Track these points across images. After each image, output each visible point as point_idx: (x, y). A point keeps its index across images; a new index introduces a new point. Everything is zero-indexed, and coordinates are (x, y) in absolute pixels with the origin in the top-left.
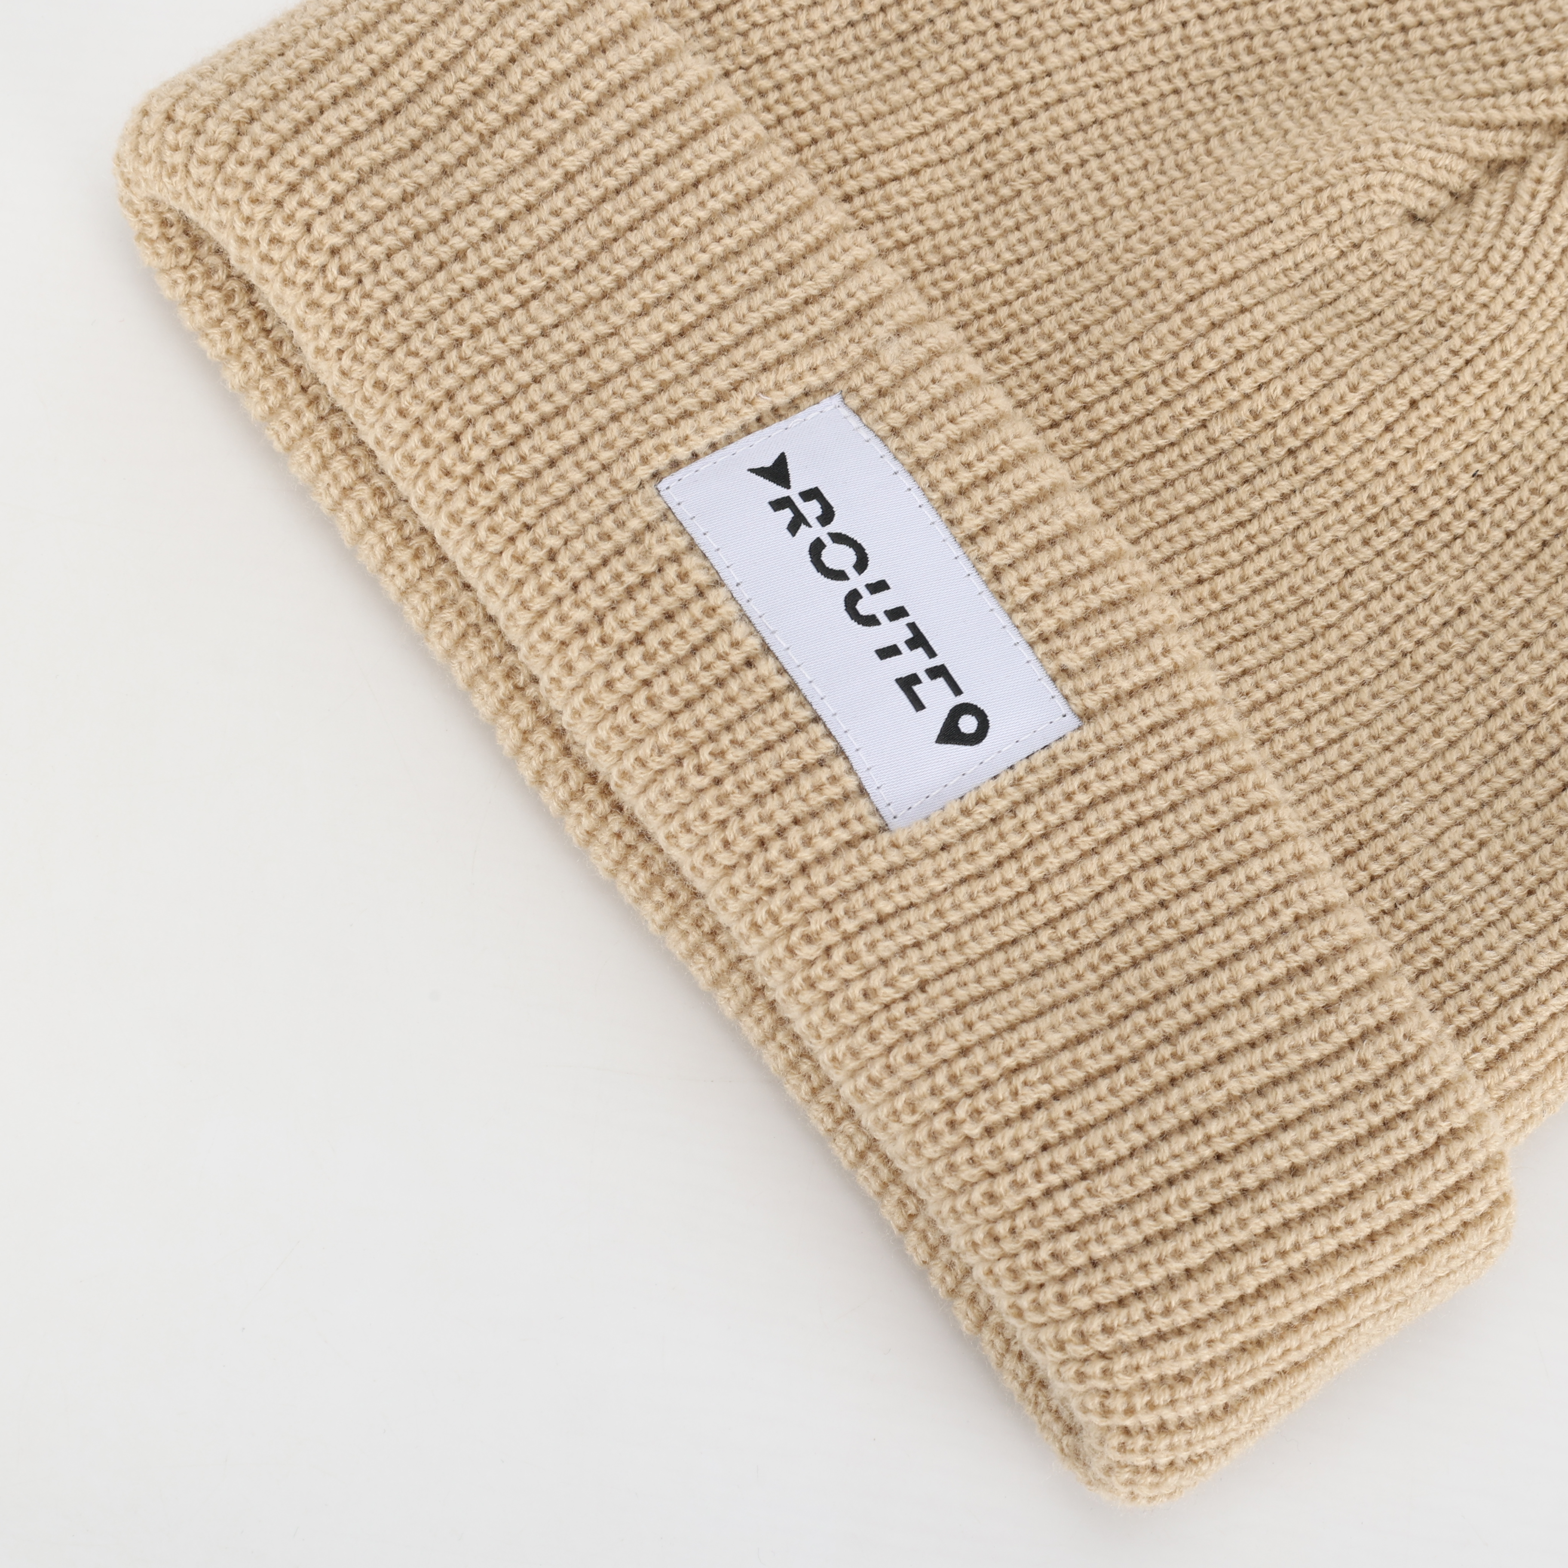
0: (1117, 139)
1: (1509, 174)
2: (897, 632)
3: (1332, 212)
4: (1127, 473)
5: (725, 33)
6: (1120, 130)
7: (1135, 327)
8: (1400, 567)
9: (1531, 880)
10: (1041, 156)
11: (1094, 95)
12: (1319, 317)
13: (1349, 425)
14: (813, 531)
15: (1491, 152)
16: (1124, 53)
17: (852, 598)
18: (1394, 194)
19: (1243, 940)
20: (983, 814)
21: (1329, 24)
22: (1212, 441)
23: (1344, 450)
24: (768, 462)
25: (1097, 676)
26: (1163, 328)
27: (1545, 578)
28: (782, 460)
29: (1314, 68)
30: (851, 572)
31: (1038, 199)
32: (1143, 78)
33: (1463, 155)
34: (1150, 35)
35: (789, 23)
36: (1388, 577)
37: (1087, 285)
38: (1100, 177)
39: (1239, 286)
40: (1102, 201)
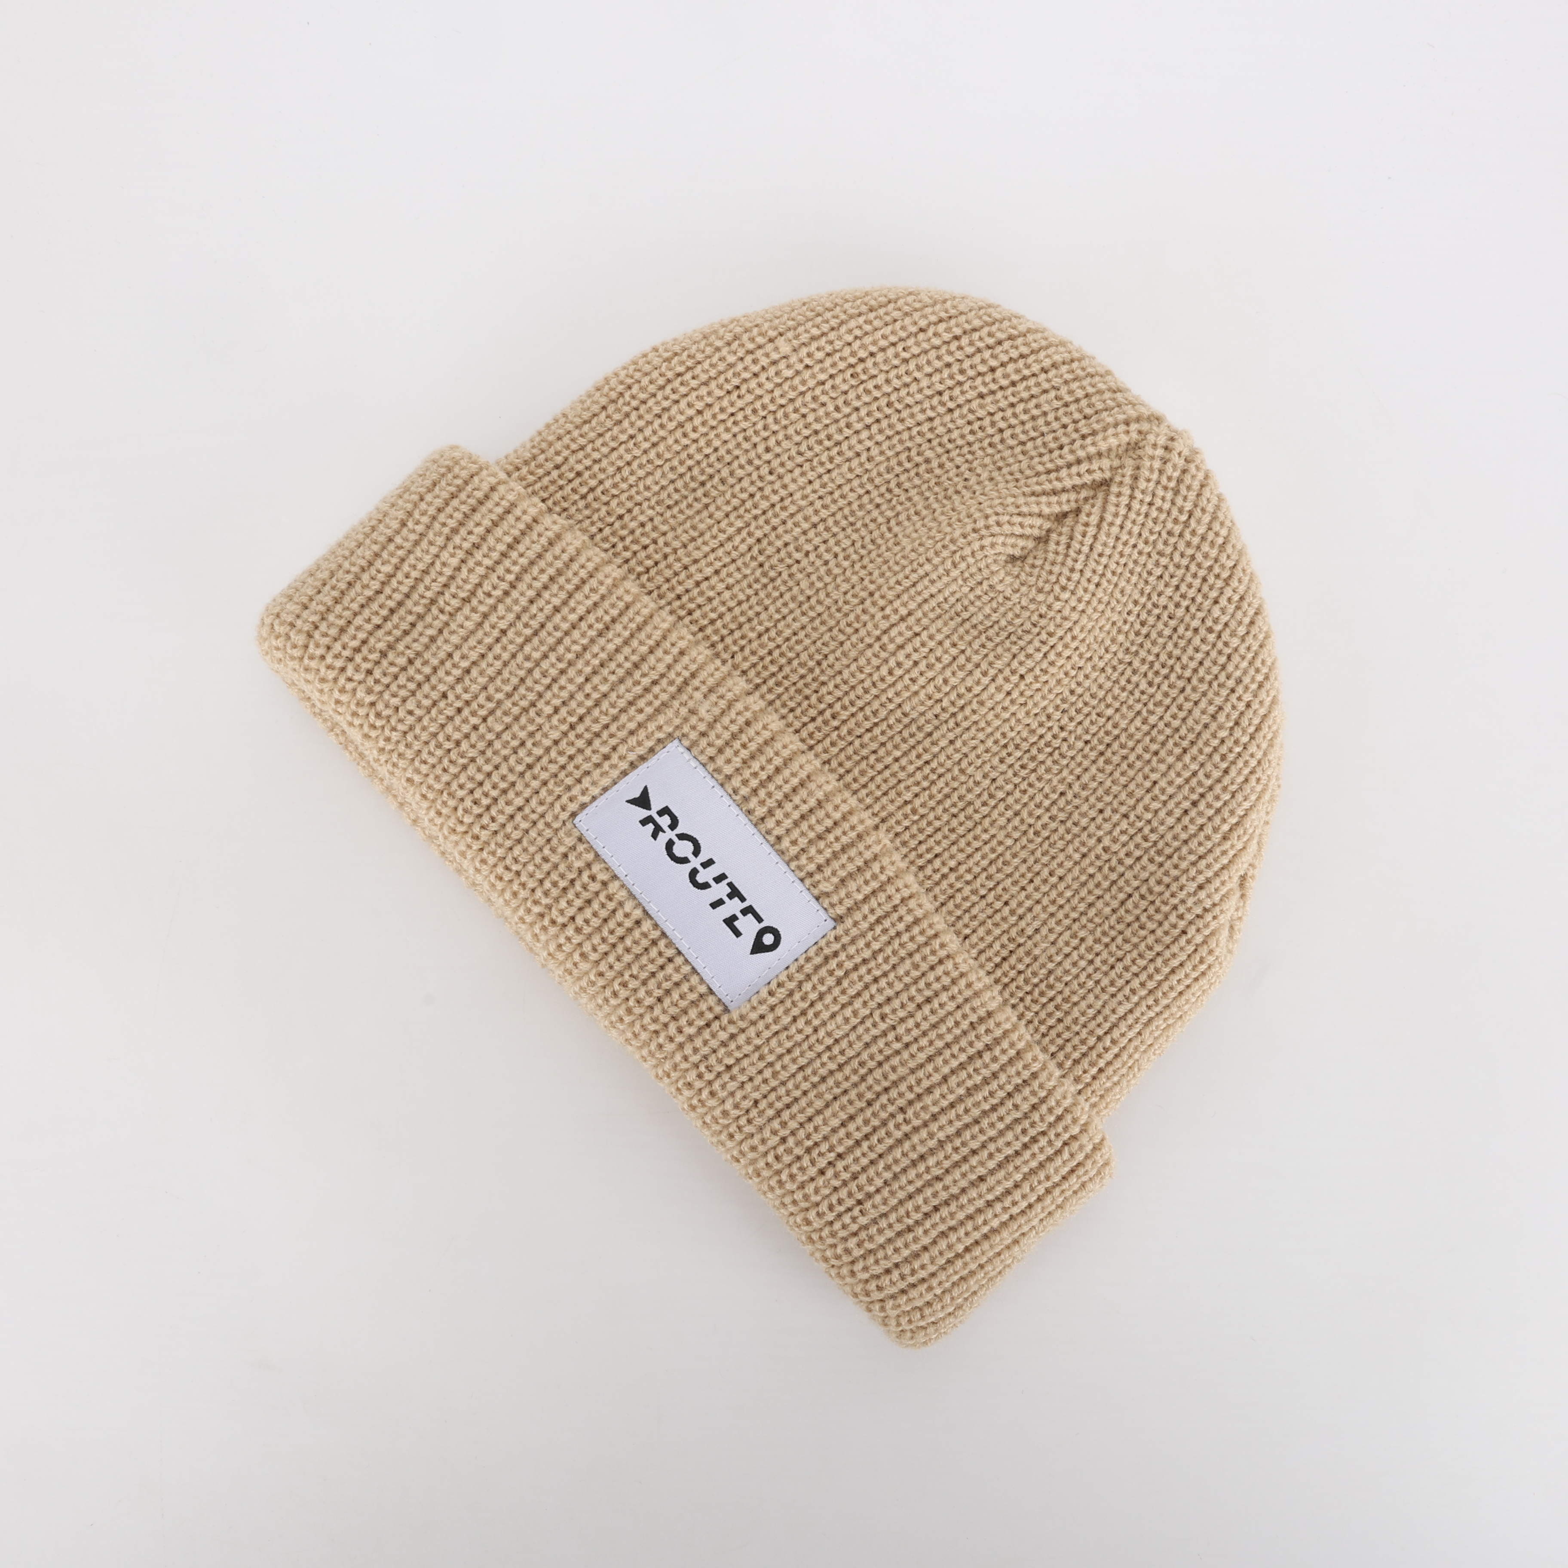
0: (835, 529)
1: (1069, 521)
2: (721, 890)
3: (962, 566)
4: (857, 743)
5: (596, 505)
6: (836, 523)
7: (853, 654)
8: (1023, 773)
9: (1112, 960)
10: (791, 548)
11: (818, 504)
12: (961, 630)
13: (985, 696)
14: (667, 835)
15: (1057, 509)
16: (834, 474)
17: (694, 873)
18: (999, 549)
19: (940, 1044)
20: (781, 993)
21: (955, 434)
22: (905, 715)
23: (984, 710)
24: (637, 794)
25: (843, 893)
26: (869, 653)
27: (1109, 768)
28: (645, 792)
29: (948, 465)
30: (691, 857)
31: (791, 576)
32: (846, 489)
33: (1040, 515)
34: (849, 460)
35: (633, 491)
36: (1017, 780)
37: (823, 629)
38: (827, 556)
39: (911, 620)
40: (829, 572)
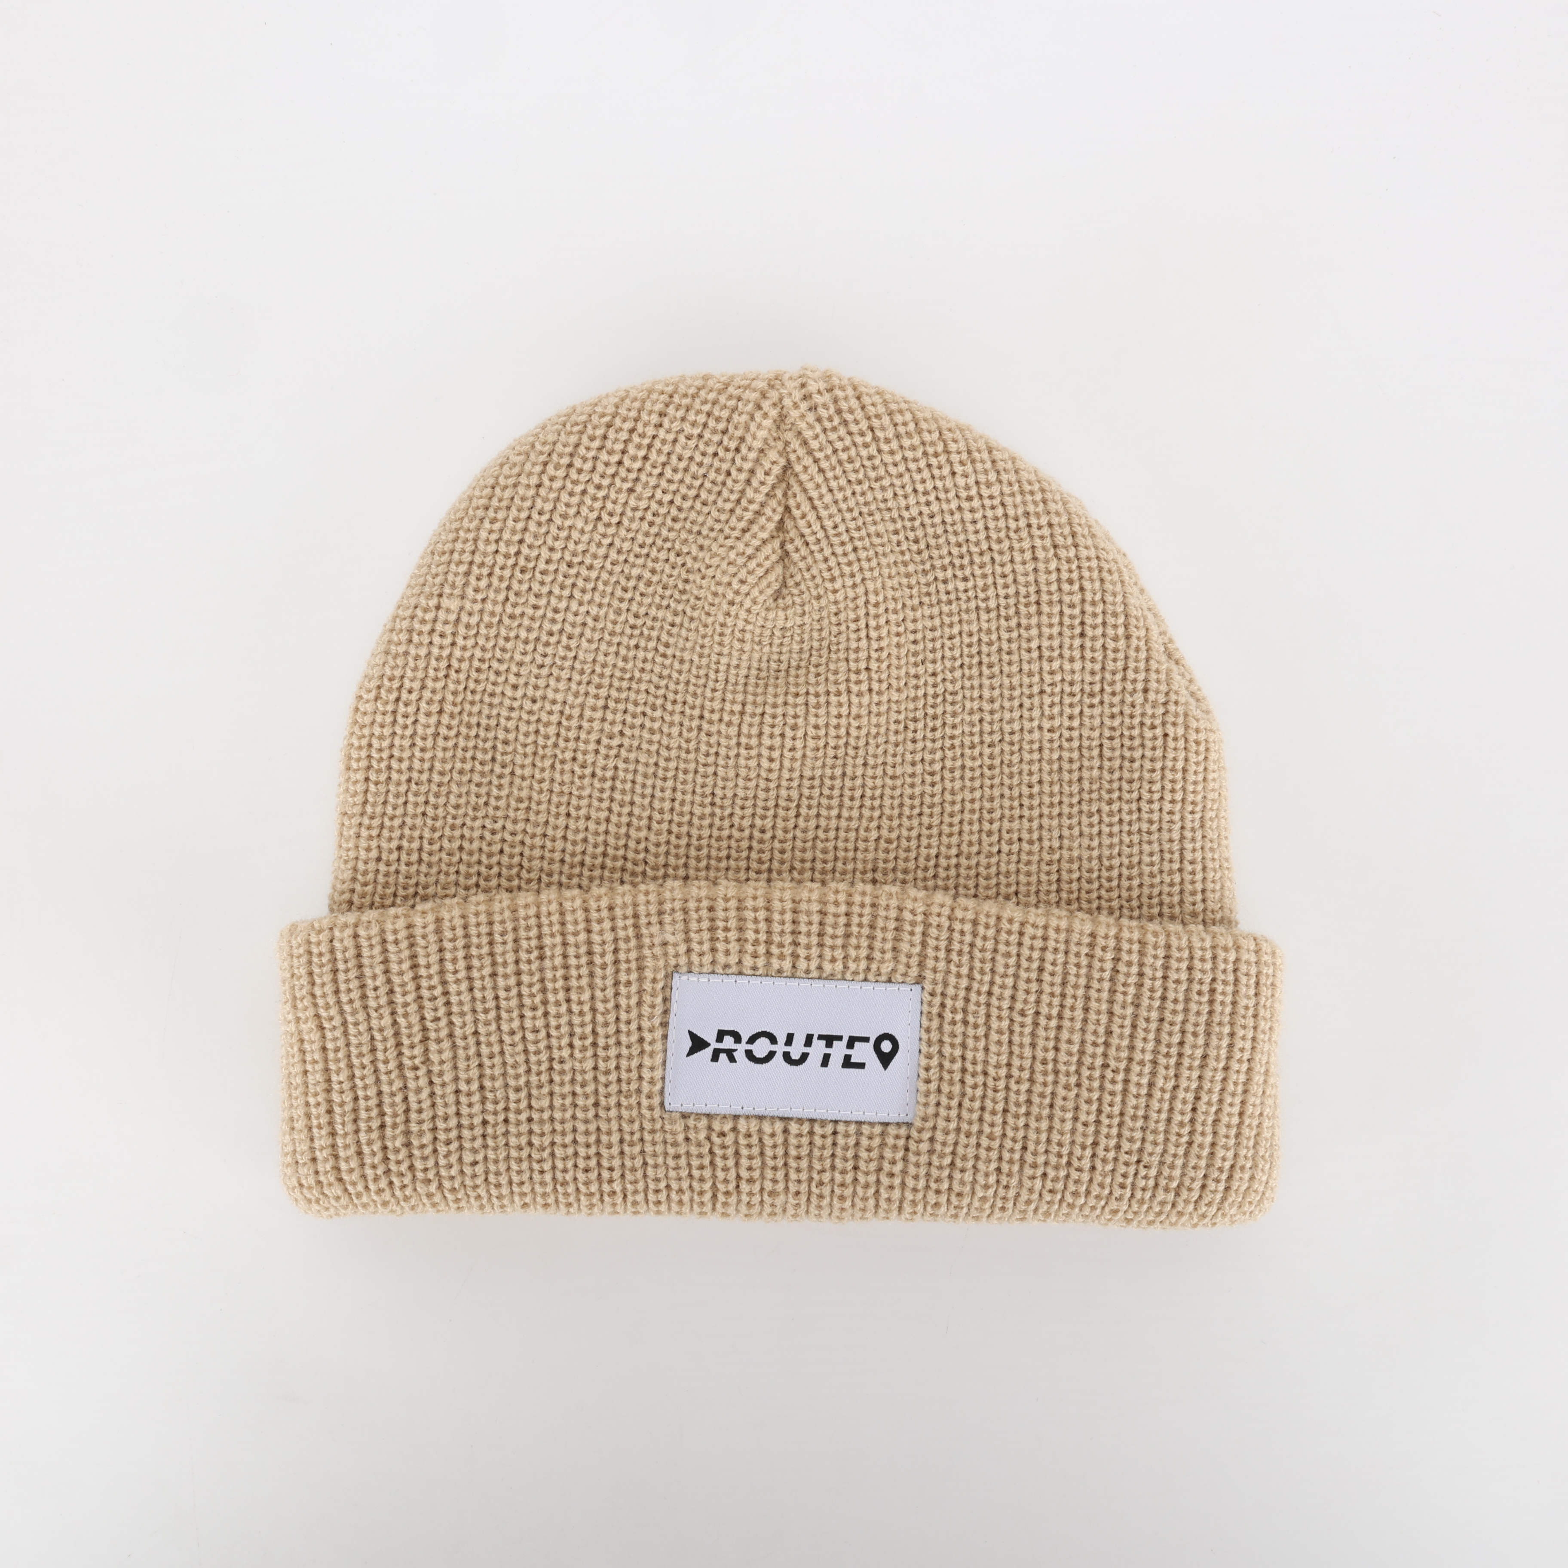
0: (624, 695)
1: (789, 524)
2: (818, 1048)
3: (748, 636)
4: (798, 833)
5: (435, 859)
6: (619, 690)
7: (731, 774)
8: (938, 734)
9: (1134, 806)
10: (605, 741)
11: (592, 690)
12: (791, 680)
13: (855, 710)
14: (740, 1050)
15: (771, 526)
16: (581, 656)
17: (787, 1056)
18: (761, 599)
19: (1080, 992)
20: (934, 1074)
21: (640, 538)
22: (812, 778)
23: (865, 721)
24: (689, 1044)
25: (903, 959)
26: (742, 762)
27: (996, 670)
28: (692, 1036)
29: (658, 567)
30: (773, 1048)
31: (626, 761)
32: (601, 658)
33: (764, 542)
34: (582, 635)
35: (450, 820)
36: (938, 744)
37: (690, 777)
38: (638, 721)
39: (749, 708)
40: (652, 731)
